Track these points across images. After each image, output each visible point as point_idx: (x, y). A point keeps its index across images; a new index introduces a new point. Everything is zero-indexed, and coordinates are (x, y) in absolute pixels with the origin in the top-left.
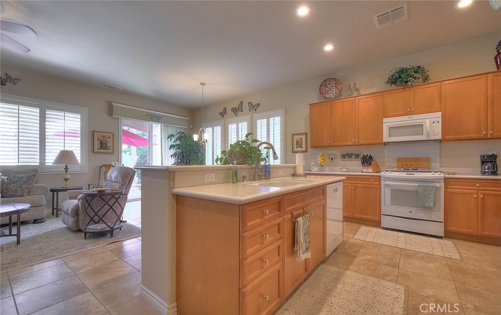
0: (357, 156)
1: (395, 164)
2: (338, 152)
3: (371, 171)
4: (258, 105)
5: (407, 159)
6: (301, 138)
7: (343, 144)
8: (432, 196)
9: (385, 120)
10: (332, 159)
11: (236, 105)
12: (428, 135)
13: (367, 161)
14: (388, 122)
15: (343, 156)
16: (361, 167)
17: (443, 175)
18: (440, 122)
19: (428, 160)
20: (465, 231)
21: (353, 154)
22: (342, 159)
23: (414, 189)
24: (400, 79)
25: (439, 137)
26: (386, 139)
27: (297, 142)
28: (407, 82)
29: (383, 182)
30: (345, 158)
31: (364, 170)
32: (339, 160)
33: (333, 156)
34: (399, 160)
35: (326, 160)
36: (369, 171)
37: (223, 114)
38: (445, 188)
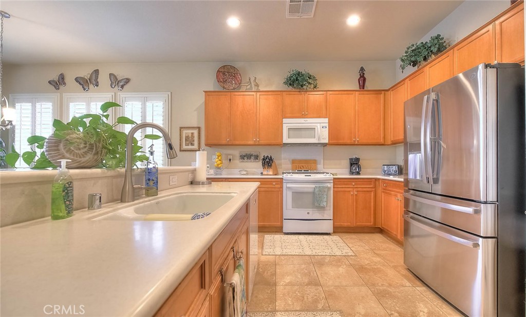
0: (257, 157)
1: (290, 166)
2: (236, 152)
3: (271, 173)
4: (128, 81)
5: (300, 161)
6: (192, 133)
7: (243, 143)
8: (325, 196)
9: (285, 120)
10: (230, 160)
11: (85, 73)
12: (319, 139)
13: (268, 162)
14: (288, 123)
15: (242, 157)
16: (261, 169)
17: (332, 176)
18: (327, 127)
19: (315, 162)
20: (345, 224)
21: (252, 155)
22: (241, 160)
23: (311, 190)
24: (297, 82)
25: (326, 141)
26: (286, 140)
27: (187, 138)
28: (302, 86)
29: (284, 185)
30: (244, 159)
31: (265, 173)
32: (237, 162)
33: (231, 157)
34: (294, 162)
35: (223, 161)
36: (269, 174)
37: (58, 83)
38: (334, 188)
